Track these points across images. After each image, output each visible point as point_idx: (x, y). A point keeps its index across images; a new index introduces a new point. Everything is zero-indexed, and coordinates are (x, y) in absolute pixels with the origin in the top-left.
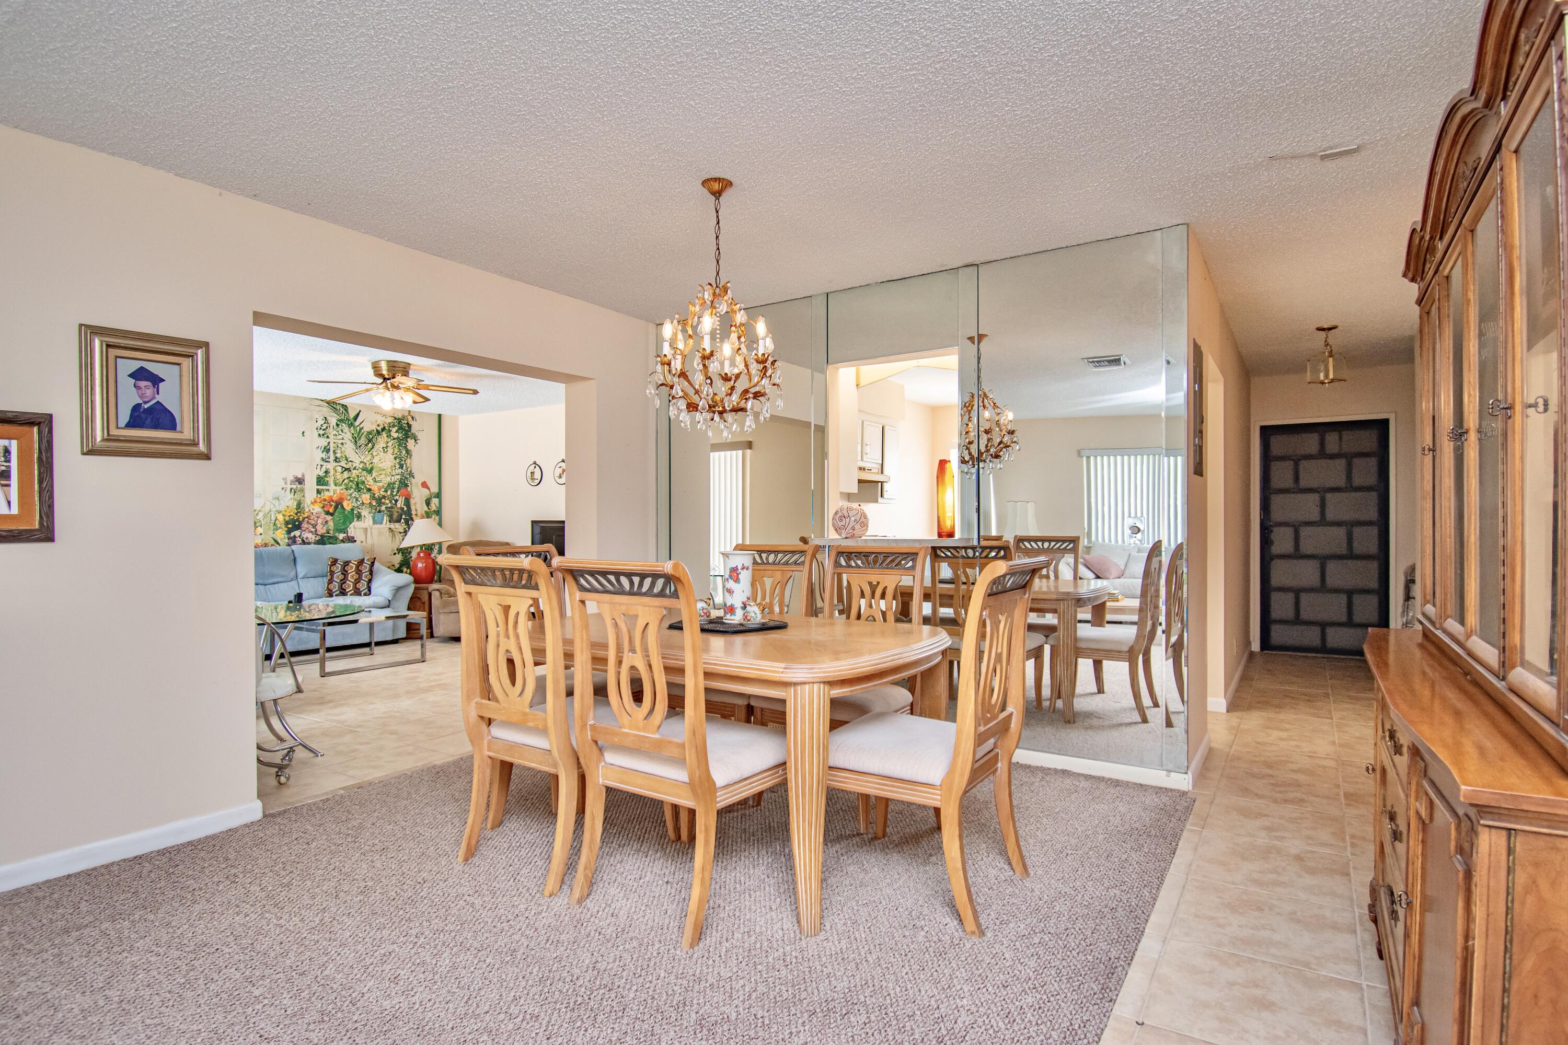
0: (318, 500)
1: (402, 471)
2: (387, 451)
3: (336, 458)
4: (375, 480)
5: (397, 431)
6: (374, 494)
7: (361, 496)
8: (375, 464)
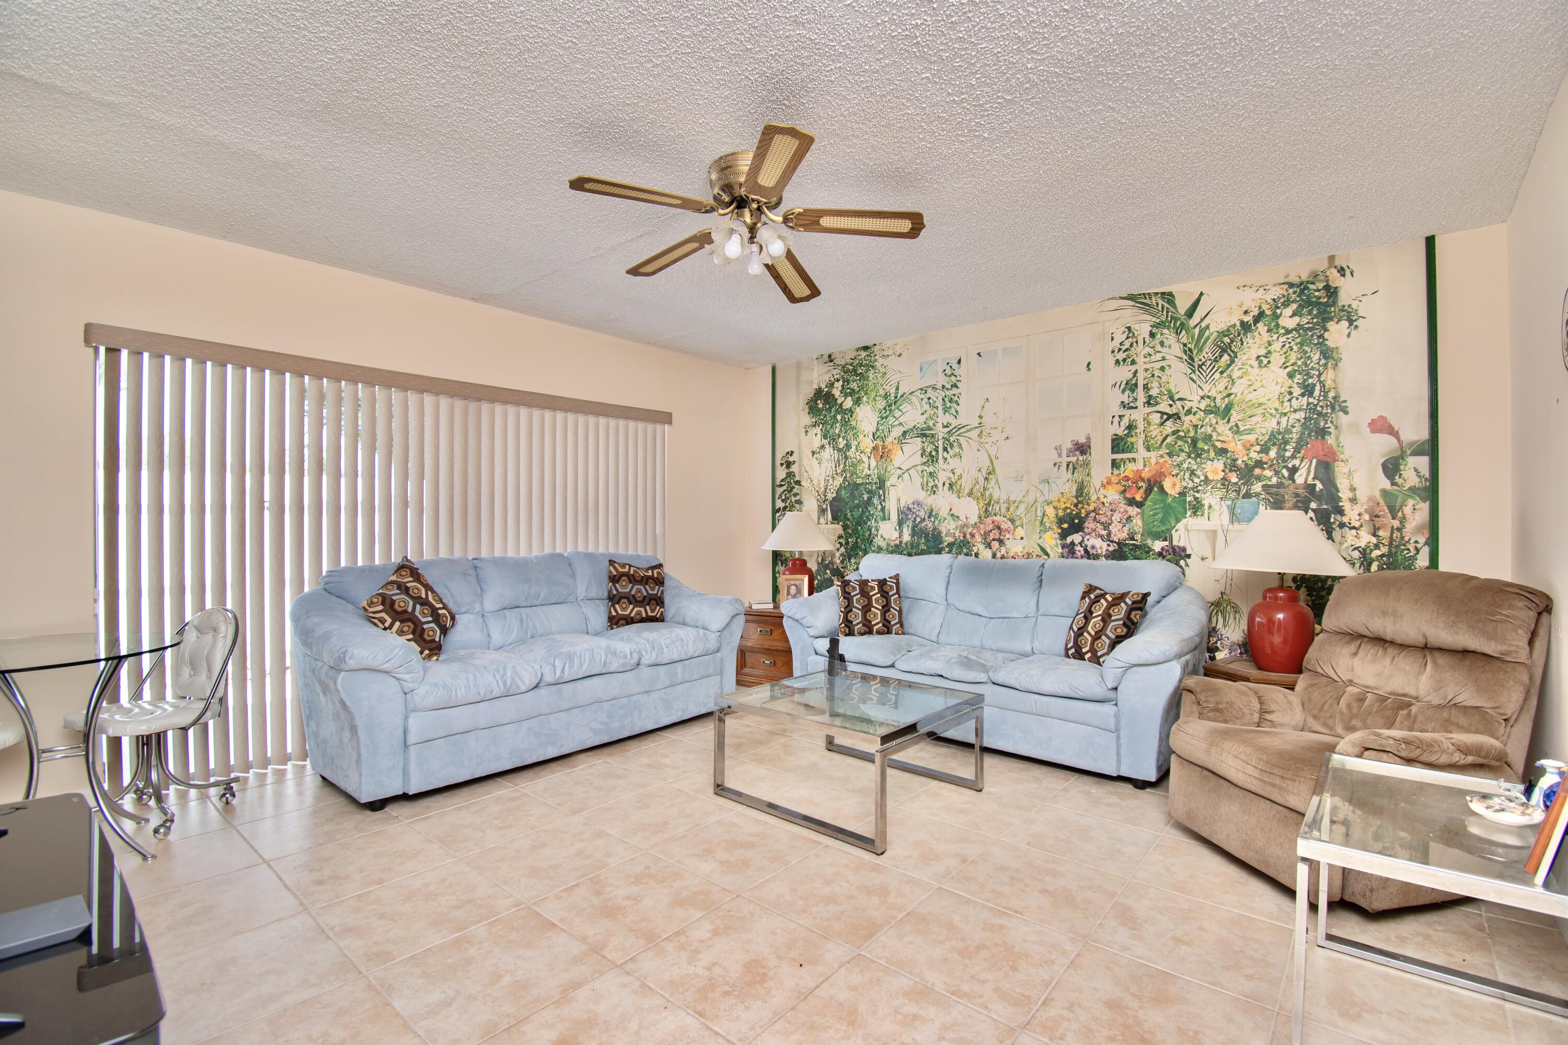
1: (1311, 400)
2: (1269, 362)
3: (1150, 397)
4: (1236, 430)
5: (1294, 315)
6: (1235, 460)
7: (1203, 466)
8: (1236, 395)
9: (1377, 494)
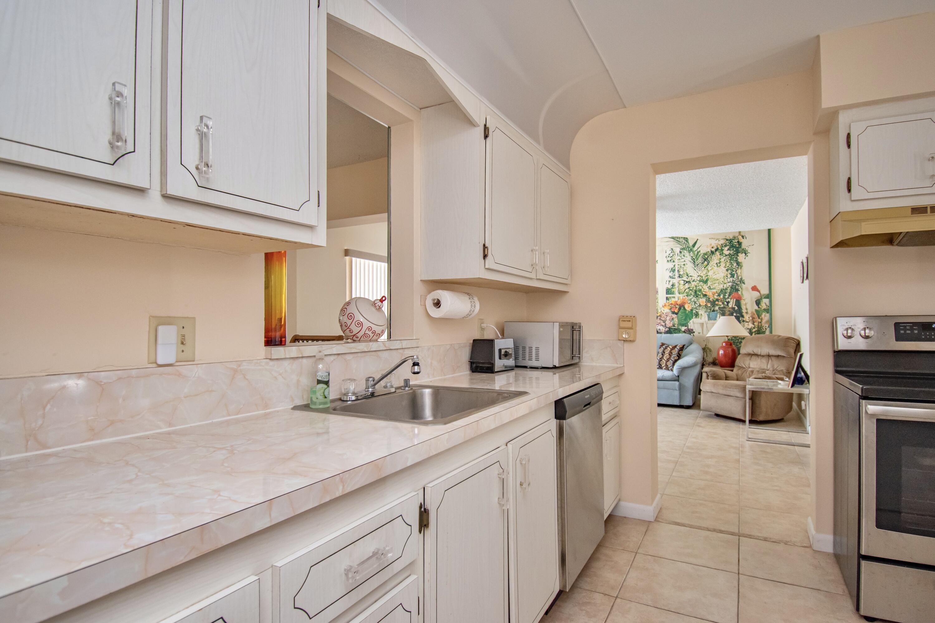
0: (667, 304)
1: (734, 279)
2: (720, 265)
3: (680, 275)
4: (710, 288)
5: (728, 250)
6: (709, 298)
7: (699, 300)
8: (709, 276)
9: (754, 311)
